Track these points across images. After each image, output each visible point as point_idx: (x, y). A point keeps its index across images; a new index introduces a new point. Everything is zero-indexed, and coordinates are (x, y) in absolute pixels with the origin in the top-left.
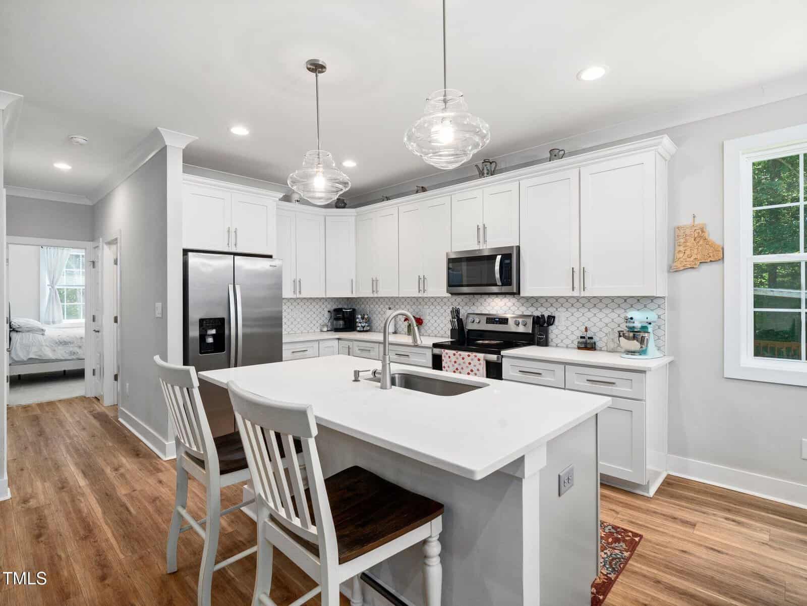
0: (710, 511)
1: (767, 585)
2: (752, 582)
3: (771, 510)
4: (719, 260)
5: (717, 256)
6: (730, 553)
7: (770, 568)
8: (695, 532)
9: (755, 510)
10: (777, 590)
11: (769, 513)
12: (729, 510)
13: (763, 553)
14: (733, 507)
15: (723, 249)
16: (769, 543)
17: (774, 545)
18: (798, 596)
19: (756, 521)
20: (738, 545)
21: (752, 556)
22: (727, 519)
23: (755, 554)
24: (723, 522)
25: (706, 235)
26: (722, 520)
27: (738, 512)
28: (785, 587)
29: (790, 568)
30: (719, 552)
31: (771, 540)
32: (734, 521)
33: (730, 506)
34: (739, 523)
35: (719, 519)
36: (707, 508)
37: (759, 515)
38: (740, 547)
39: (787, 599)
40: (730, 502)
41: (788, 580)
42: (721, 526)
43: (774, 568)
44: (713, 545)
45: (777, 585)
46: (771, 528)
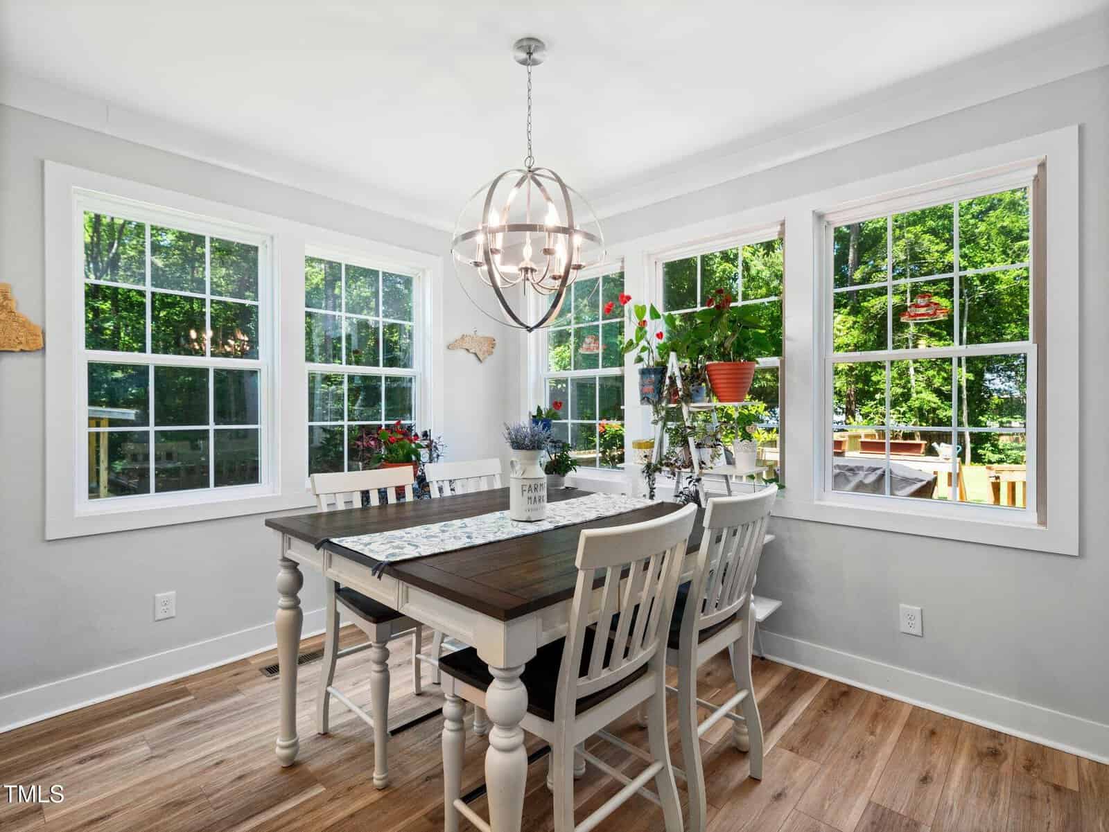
0: (50, 767)
1: (185, 809)
2: (170, 821)
3: (129, 709)
4: (38, 350)
5: (34, 343)
6: (117, 806)
7: (174, 785)
8: (48, 818)
9: (111, 722)
10: (199, 806)
11: (127, 716)
12: (76, 747)
13: (156, 773)
14: (78, 739)
15: (44, 333)
16: (154, 755)
17: (161, 751)
18: (221, 793)
19: (119, 737)
20: (122, 788)
21: (148, 787)
22: (81, 762)
23: (147, 782)
24: (79, 770)
25: (13, 305)
26: (77, 767)
27: (90, 742)
28: (204, 794)
29: (193, 766)
30: (102, 818)
31: (153, 748)
32: (92, 757)
33: (74, 741)
34: (101, 755)
35: (71, 770)
36: (42, 767)
37: (120, 725)
38: (127, 787)
39: (215, 806)
40: (70, 735)
41: (200, 782)
42: (81, 778)
43: (179, 782)
44: (89, 815)
45: (195, 799)
46: (143, 733)
